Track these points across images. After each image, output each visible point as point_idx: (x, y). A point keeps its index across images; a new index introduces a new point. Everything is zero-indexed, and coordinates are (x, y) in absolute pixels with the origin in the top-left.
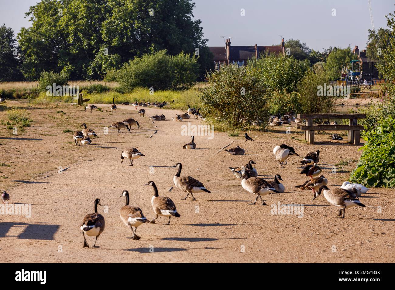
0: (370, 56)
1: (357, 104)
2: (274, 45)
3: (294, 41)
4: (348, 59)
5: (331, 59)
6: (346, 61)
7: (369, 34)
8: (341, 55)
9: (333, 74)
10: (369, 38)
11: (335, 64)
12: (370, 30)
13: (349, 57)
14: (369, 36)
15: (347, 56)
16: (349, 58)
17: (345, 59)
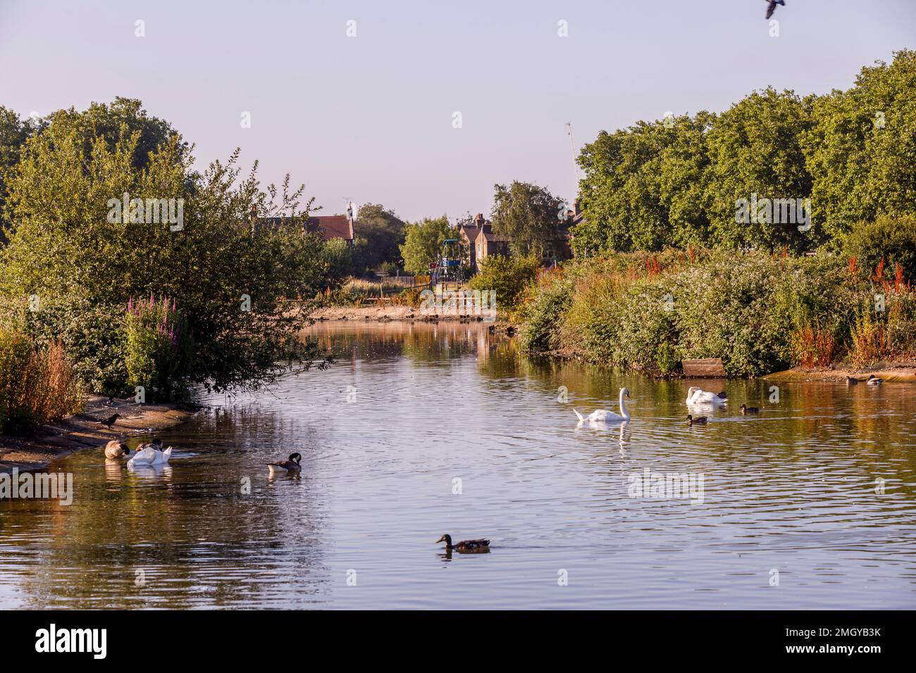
0: (498, 232)
1: (367, 317)
2: (339, 214)
3: (373, 207)
4: (441, 238)
5: (413, 237)
6: (439, 241)
7: (496, 192)
8: (429, 230)
9: (418, 264)
10: (496, 200)
11: (420, 247)
12: (497, 185)
13: (444, 233)
14: (496, 196)
15: (441, 233)
16: (444, 236)
17: (437, 238)
